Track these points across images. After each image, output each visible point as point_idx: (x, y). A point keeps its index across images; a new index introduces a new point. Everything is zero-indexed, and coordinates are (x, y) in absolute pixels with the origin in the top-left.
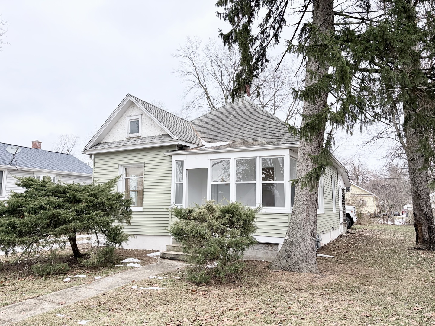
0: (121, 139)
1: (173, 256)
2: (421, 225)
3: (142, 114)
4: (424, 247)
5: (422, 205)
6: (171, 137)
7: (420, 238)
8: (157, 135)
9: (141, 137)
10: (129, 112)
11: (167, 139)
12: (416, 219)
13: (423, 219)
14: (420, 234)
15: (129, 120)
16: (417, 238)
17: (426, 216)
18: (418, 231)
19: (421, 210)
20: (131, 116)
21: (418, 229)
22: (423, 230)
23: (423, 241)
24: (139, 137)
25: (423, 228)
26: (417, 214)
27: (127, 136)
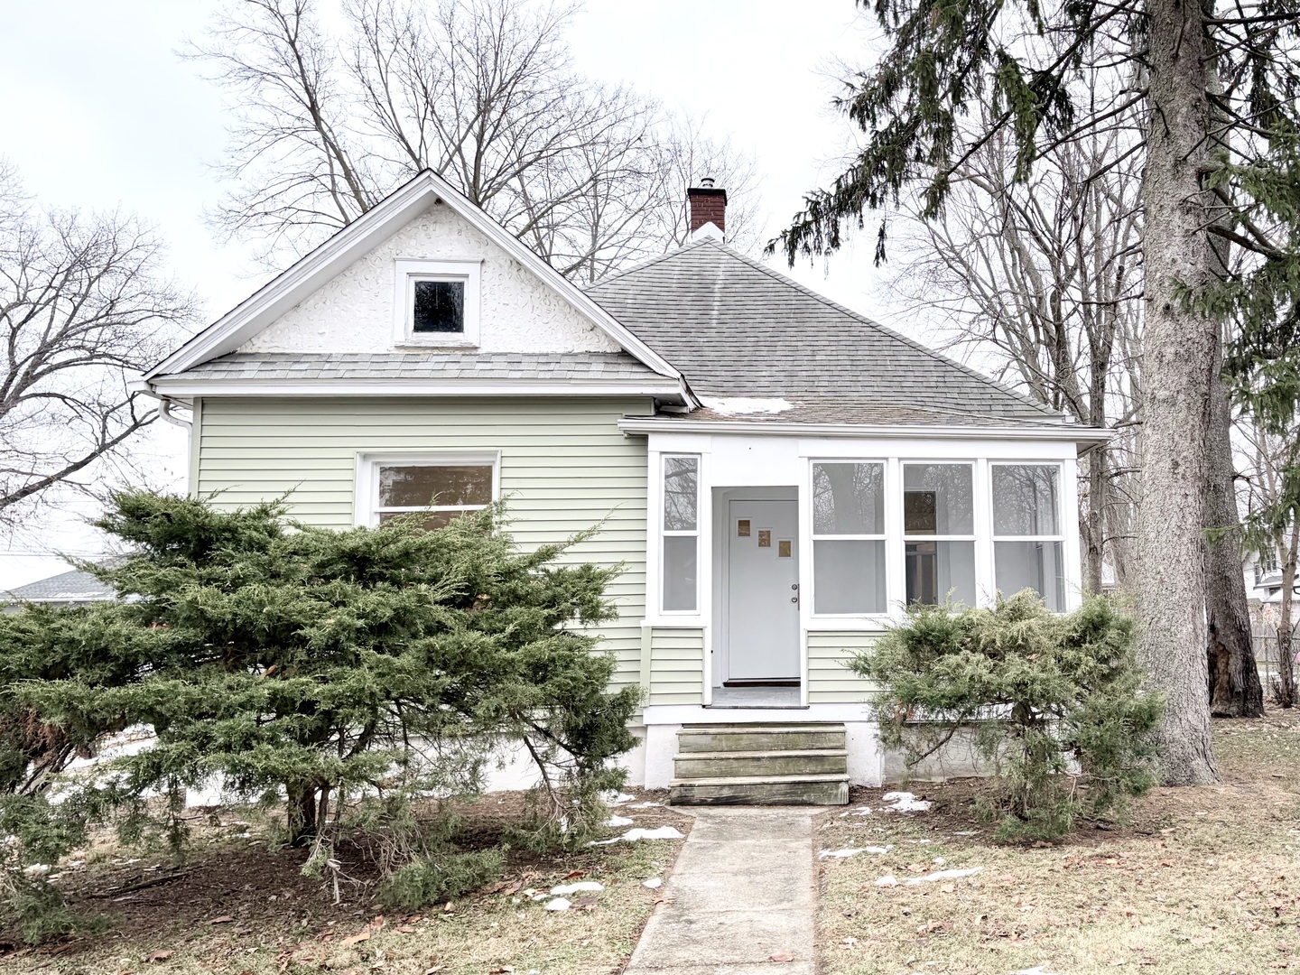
0: (365, 346)
1: (726, 793)
2: (1226, 652)
3: (483, 262)
4: (1232, 709)
5: (1233, 603)
6: (641, 364)
7: (1221, 689)
8: (562, 351)
9: (479, 352)
10: (413, 242)
11: (625, 371)
12: (1214, 639)
13: (1232, 638)
14: (1223, 679)
15: (410, 275)
16: (1211, 689)
17: (1240, 631)
18: (1216, 671)
19: (1230, 616)
20: (423, 259)
21: (1219, 665)
22: (1232, 668)
23: (1229, 695)
24: (470, 350)
25: (1231, 661)
26: (1218, 625)
27: (401, 340)
